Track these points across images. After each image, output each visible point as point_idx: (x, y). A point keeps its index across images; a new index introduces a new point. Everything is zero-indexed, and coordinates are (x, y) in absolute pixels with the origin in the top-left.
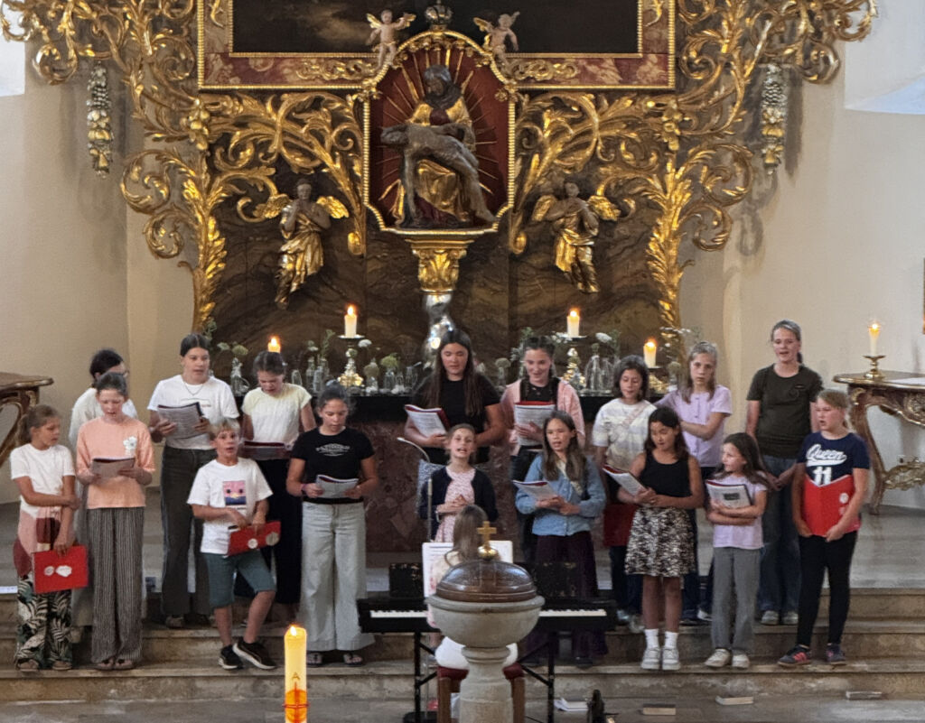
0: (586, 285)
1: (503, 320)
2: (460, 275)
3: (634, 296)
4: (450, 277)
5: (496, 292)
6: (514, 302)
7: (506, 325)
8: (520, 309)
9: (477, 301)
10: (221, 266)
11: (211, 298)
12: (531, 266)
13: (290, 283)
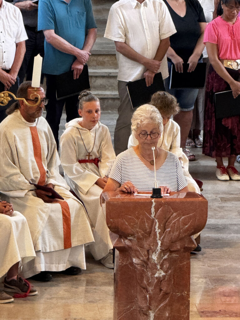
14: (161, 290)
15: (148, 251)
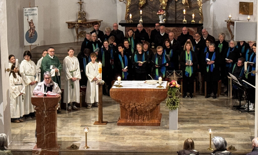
0: (187, 6)
1: (174, 12)
2: (167, 4)
3: (195, 8)
4: (165, 5)
5: (173, 7)
6: (176, 9)
7: (175, 12)
8: (177, 10)
9: (170, 8)
10: (130, 3)
11: (128, 8)
12: (179, 3)
13: (140, 6)
14: (46, 121)
15: (43, 110)
